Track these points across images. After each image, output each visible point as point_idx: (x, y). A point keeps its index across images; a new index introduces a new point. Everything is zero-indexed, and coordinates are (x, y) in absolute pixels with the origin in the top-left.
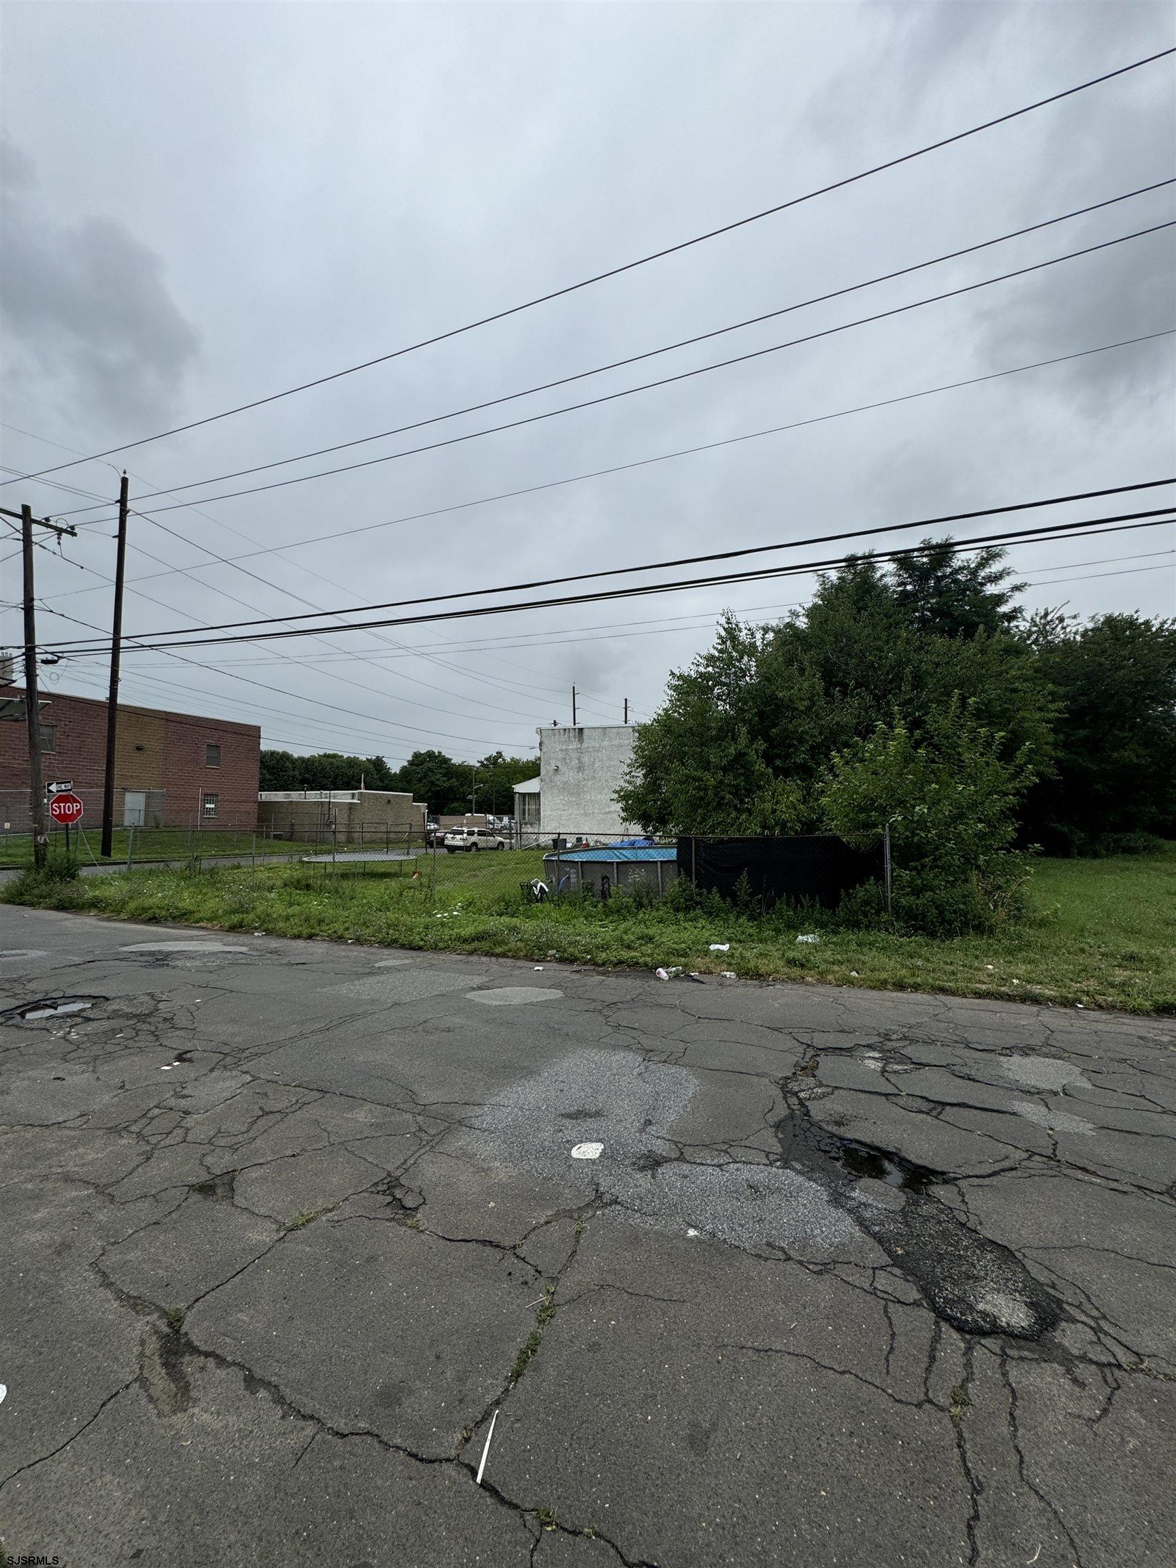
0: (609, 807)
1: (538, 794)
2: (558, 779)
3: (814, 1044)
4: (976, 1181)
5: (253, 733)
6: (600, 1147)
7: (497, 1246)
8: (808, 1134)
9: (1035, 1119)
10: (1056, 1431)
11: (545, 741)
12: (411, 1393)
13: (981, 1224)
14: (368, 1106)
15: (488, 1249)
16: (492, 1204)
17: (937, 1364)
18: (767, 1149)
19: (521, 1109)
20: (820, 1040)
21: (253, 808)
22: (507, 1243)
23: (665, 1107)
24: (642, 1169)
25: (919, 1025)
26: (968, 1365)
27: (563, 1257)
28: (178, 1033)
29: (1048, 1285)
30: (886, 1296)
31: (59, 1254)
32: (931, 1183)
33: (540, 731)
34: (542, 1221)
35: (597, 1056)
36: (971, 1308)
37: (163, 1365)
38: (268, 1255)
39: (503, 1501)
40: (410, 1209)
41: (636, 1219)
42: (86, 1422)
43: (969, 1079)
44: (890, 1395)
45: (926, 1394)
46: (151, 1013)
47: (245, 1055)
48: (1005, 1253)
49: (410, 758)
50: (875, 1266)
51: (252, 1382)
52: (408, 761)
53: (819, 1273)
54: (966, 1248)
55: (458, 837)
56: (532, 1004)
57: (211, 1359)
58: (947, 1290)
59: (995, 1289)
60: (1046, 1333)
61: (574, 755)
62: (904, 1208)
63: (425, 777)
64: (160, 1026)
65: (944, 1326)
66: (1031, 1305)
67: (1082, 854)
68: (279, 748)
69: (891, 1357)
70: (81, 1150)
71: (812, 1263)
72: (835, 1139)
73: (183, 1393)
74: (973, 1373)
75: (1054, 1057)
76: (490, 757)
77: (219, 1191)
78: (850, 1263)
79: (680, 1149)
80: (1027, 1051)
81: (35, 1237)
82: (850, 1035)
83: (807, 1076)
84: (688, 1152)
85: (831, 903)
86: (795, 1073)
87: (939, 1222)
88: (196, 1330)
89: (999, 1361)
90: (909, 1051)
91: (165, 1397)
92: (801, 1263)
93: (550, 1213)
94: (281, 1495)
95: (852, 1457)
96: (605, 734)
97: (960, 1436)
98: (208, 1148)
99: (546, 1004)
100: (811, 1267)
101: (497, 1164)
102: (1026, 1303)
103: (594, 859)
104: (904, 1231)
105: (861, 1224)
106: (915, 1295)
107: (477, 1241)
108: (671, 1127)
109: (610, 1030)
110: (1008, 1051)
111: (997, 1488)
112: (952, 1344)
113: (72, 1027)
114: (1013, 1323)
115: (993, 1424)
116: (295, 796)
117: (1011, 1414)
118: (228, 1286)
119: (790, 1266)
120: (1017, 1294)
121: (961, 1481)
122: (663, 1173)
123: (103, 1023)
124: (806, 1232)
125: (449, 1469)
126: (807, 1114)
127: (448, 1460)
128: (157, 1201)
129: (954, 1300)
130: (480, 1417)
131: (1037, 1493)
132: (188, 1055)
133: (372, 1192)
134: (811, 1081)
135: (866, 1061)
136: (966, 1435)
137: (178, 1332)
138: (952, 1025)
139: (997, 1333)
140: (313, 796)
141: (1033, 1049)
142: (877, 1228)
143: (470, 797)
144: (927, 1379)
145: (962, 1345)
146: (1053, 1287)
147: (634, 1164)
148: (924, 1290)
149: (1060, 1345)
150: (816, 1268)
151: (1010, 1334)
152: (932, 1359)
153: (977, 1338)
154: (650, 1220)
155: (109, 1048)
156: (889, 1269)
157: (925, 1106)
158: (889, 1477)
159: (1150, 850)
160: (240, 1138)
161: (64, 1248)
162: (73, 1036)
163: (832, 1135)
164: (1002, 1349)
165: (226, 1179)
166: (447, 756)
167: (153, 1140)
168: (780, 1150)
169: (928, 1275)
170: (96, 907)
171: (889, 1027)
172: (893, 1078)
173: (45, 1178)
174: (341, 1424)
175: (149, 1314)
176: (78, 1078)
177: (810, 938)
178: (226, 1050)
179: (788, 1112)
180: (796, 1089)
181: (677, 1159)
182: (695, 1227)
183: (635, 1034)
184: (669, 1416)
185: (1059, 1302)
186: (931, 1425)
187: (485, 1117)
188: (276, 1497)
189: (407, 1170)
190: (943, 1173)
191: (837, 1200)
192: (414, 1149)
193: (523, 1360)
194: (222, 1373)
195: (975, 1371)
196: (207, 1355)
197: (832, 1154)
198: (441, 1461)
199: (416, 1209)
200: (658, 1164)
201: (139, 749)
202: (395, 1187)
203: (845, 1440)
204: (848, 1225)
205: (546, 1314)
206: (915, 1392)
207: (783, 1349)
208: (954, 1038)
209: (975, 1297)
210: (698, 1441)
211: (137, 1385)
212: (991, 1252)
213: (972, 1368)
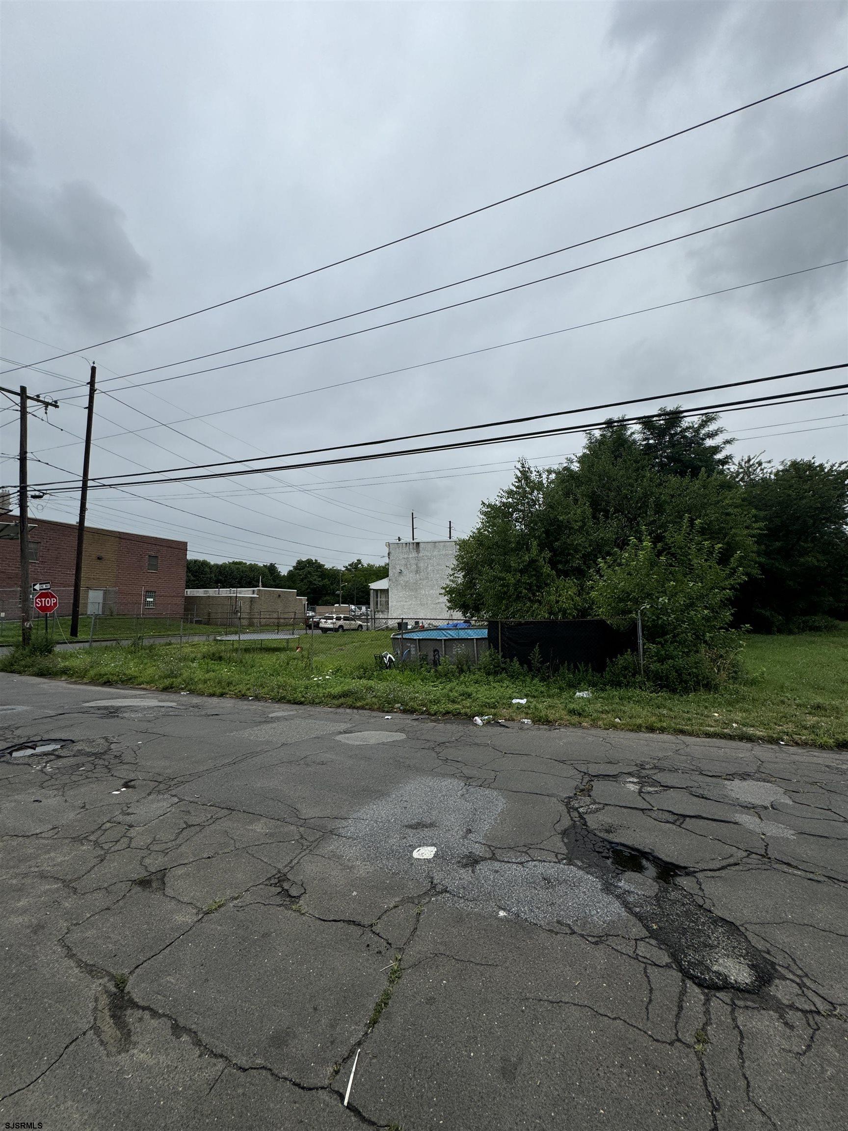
0: (438, 599)
1: (388, 589)
2: (402, 580)
3: (590, 773)
4: (710, 874)
5: (182, 547)
6: (433, 850)
7: (359, 925)
8: (586, 839)
9: (751, 827)
10: (774, 1063)
11: (392, 552)
12: (295, 1037)
13: (714, 906)
14: (263, 820)
15: (352, 927)
16: (355, 893)
17: (684, 1012)
18: (556, 851)
19: (376, 822)
20: (594, 769)
21: (181, 601)
22: (366, 922)
23: (481, 819)
24: (465, 866)
25: (666, 757)
26: (707, 1012)
27: (408, 932)
28: (125, 767)
29: (764, 952)
30: (645, 960)
31: (35, 933)
32: (676, 875)
33: (389, 545)
34: (391, 906)
35: (431, 782)
36: (708, 969)
37: (111, 1017)
38: (190, 932)
39: (364, 1119)
40: (294, 897)
41: (461, 904)
42: (53, 1061)
43: (703, 798)
44: (650, 1036)
45: (677, 1035)
46: (106, 752)
47: (173, 783)
48: (732, 928)
49: (295, 564)
50: (637, 938)
51: (177, 1029)
52: (294, 567)
53: (596, 943)
54: (704, 924)
55: (329, 621)
56: (383, 744)
57: (147, 1012)
58: (690, 955)
59: (725, 955)
60: (763, 988)
61: (413, 562)
62: (657, 894)
63: (306, 578)
64: (112, 761)
65: (689, 983)
66: (752, 967)
67: (780, 631)
68: (201, 558)
69: (650, 1007)
70: (52, 854)
71: (591, 936)
72: (606, 843)
73: (126, 1039)
74: (710, 1019)
75: (764, 781)
76: (353, 563)
77: (154, 885)
78: (619, 936)
79: (492, 851)
80: (745, 776)
81: (17, 920)
82: (615, 766)
83: (585, 796)
84: (498, 853)
85: (600, 668)
86: (576, 794)
87: (683, 905)
88: (136, 991)
89: (729, 1009)
90: (659, 777)
91: (112, 1041)
92: (582, 936)
93: (397, 899)
94: (198, 1116)
95: (623, 1084)
96: (435, 547)
97: (703, 1067)
98: (146, 852)
99: (394, 744)
100: (590, 939)
101: (358, 863)
102: (748, 965)
103: (428, 637)
104: (658, 911)
105: (626, 907)
106: (666, 959)
107: (344, 921)
108: (486, 834)
109: (440, 762)
110: (731, 777)
111: (731, 1107)
112: (694, 997)
113: (47, 762)
114: (739, 980)
115: (727, 1058)
116: (212, 592)
117: (740, 1050)
118: (161, 956)
119: (574, 939)
120: (742, 959)
121: (703, 1101)
122: (480, 869)
123: (71, 759)
124: (586, 912)
125: (323, 1095)
126: (585, 824)
127: (322, 1088)
128: (108, 892)
129: (695, 964)
130: (346, 1054)
131: (760, 1110)
132: (132, 783)
133: (266, 885)
134: (588, 800)
135: (628, 785)
136: (707, 1066)
137: (122, 991)
138: (689, 758)
139: (728, 988)
140: (224, 592)
141: (749, 775)
142: (638, 910)
143: (338, 592)
144: (676, 1023)
145: (702, 997)
146: (768, 953)
147: (459, 862)
148: (673, 956)
149: (774, 997)
150: (594, 940)
151: (737, 989)
152: (680, 1008)
153: (713, 992)
154: (471, 905)
155: (74, 778)
156: (647, 940)
157: (671, 818)
158: (651, 1098)
159: (830, 629)
160: (170, 845)
161: (38, 928)
162: (48, 769)
163: (604, 840)
164: (732, 1000)
165: (159, 875)
166: (321, 563)
167: (106, 847)
168: (566, 851)
169: (676, 944)
170: (66, 673)
171: (643, 759)
172: (647, 797)
173: (26, 875)
174: (243, 1061)
175: (101, 978)
176: (52, 800)
177: (585, 694)
178: (160, 779)
179: (571, 822)
180: (576, 805)
181: (490, 859)
182: (504, 909)
183: (459, 765)
184: (487, 1053)
185: (773, 964)
186: (681, 1058)
187: (349, 828)
188: (194, 1117)
189: (292, 868)
190: (685, 868)
191: (608, 888)
192: (297, 852)
193: (378, 1010)
194: (154, 1023)
195: (712, 1016)
196: (144, 1009)
197: (604, 854)
198: (317, 1089)
199: (299, 897)
200: (477, 862)
201: (99, 558)
202: (284, 880)
203: (616, 1070)
204: (616, 907)
205: (395, 976)
206: (668, 1033)
207: (571, 1001)
208: (692, 767)
209: (711, 961)
210: (508, 1072)
211: (92, 1032)
212: (722, 926)
213: (709, 1015)
